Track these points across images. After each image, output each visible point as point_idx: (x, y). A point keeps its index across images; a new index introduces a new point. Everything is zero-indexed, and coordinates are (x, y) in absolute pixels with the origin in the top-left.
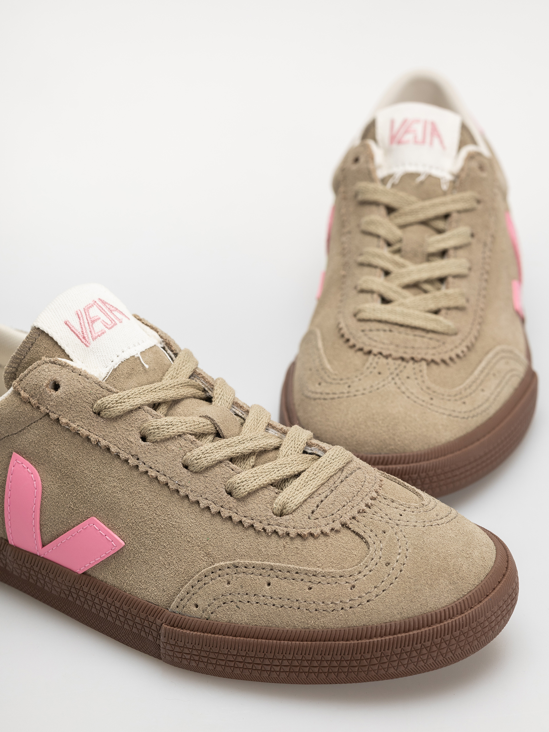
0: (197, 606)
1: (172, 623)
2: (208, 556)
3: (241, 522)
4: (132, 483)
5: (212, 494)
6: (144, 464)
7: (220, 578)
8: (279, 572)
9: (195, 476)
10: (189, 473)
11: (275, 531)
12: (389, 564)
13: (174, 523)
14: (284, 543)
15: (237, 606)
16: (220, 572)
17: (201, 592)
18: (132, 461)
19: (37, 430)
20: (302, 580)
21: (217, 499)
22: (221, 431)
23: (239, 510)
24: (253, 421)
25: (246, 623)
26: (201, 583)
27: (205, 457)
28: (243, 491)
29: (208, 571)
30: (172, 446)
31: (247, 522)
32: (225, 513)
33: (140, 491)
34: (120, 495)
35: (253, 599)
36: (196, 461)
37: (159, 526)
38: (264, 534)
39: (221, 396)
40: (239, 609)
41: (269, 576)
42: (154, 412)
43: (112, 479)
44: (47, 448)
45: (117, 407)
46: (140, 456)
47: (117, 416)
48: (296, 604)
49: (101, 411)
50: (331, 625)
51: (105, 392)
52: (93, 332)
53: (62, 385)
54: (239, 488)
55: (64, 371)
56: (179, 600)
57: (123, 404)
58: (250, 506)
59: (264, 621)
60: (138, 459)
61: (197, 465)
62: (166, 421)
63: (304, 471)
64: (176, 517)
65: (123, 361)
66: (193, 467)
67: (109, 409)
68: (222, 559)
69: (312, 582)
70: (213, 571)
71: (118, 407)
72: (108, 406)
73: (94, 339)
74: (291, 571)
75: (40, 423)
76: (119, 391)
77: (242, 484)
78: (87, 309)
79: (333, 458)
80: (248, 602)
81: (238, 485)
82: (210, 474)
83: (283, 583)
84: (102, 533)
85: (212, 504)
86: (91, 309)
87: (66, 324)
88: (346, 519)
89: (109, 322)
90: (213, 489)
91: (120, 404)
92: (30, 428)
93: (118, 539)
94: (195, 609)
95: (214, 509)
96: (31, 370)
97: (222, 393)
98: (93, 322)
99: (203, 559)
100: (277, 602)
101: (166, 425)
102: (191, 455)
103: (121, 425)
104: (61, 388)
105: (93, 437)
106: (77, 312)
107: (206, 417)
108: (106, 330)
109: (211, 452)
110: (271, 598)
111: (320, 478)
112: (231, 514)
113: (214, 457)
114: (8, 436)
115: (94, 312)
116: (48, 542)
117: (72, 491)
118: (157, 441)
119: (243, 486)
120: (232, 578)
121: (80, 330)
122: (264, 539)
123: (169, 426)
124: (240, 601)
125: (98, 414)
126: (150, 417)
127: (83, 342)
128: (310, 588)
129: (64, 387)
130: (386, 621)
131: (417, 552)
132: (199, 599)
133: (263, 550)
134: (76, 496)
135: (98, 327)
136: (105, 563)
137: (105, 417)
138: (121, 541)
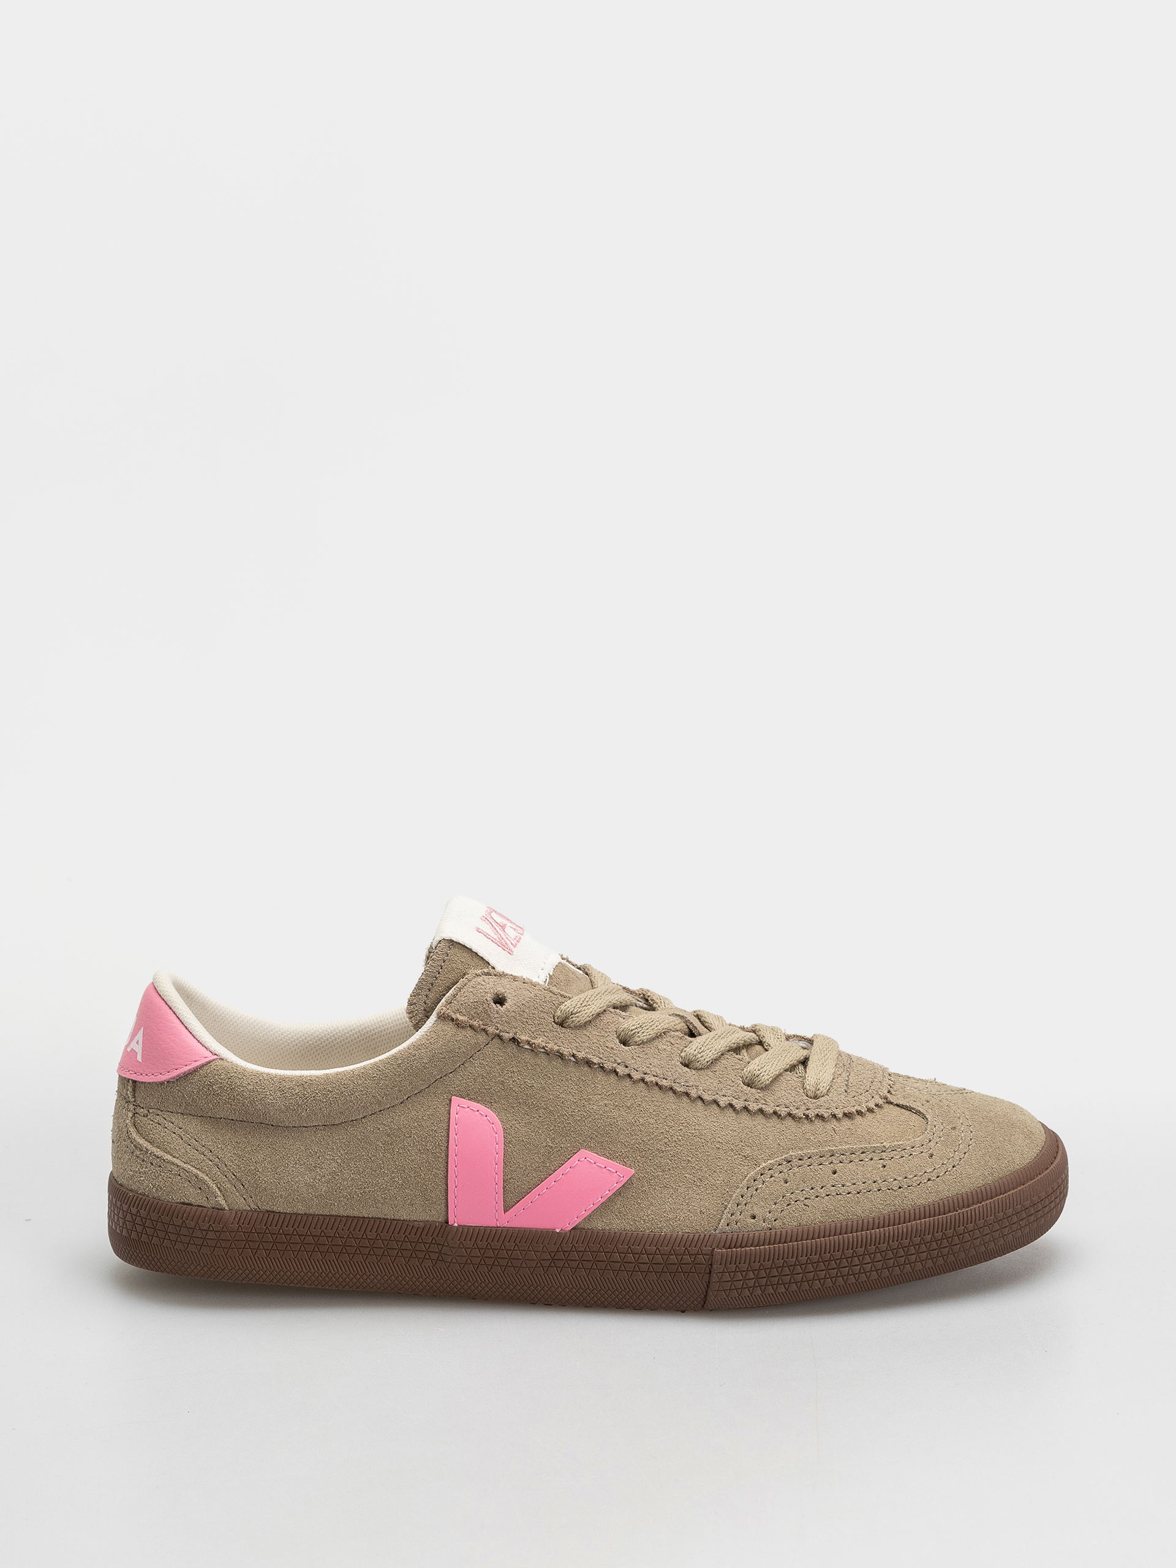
0: (754, 1217)
1: (727, 1245)
2: (748, 1158)
3: (775, 1113)
4: (626, 1097)
5: (729, 1089)
6: (637, 1071)
7: (773, 1178)
8: (842, 1157)
9: (701, 1072)
10: (694, 1071)
11: (818, 1114)
12: (955, 1128)
14: (833, 1126)
15: (804, 1205)
16: (771, 1172)
17: (755, 1199)
18: (621, 1070)
19: (483, 1060)
20: (871, 1159)
21: (738, 1094)
22: (696, 1029)
23: (768, 1100)
25: (821, 1222)
26: (751, 1190)
27: (708, 1049)
28: (766, 1078)
29: (756, 1174)
30: (661, 1044)
31: (783, 1111)
32: (753, 1107)
33: (640, 1103)
34: (616, 1113)
35: (821, 1193)
36: (699, 1056)
38: (806, 1121)
40: (809, 1207)
41: (832, 1163)
42: (624, 1013)
43: (599, 1097)
44: (502, 1080)
45: (584, 1010)
46: (628, 1063)
47: (586, 1023)
48: (875, 1187)
49: (567, 1018)
50: (922, 1202)
51: (561, 999)
52: (509, 938)
53: (508, 995)
54: (762, 1074)
55: (504, 981)
56: (729, 1215)
57: (588, 1007)
58: (778, 1094)
59: (842, 1214)
60: (627, 1067)
61: (702, 1059)
64: (694, 1124)
66: (698, 1062)
67: (577, 1015)
68: (767, 1157)
69: (883, 1159)
70: (763, 1172)
71: (586, 1011)
72: (575, 1010)
73: (516, 945)
74: (856, 1151)
75: (487, 1050)
76: (572, 995)
77: (763, 1071)
78: (490, 915)
80: (817, 1197)
81: (760, 1072)
82: (718, 1067)
83: (851, 1166)
84: (600, 1165)
85: (734, 1099)
87: (477, 931)
88: (885, 1093)
89: (517, 929)
90: (729, 1083)
91: (586, 1007)
92: (473, 1059)
93: (623, 1167)
94: (753, 1221)
95: (738, 1105)
96: (460, 989)
98: (503, 927)
99: (743, 1163)
102: (692, 1049)
103: (592, 1031)
104: (509, 1000)
105: (566, 1051)
106: (482, 917)
108: (520, 936)
109: (710, 1043)
110: (843, 1186)
111: (831, 1059)
112: (760, 1106)
113: (717, 1048)
114: (441, 1077)
115: (498, 918)
116: (513, 1204)
117: (547, 1124)
118: (643, 1043)
119: (764, 1073)
120: (789, 1175)
121: (495, 936)
122: (807, 1126)
123: (652, 1023)
124: (807, 1198)
125: (561, 1024)
126: (621, 1020)
127: (504, 949)
128: (884, 1166)
129: (513, 998)
130: (979, 1185)
132: (754, 1209)
134: (553, 1129)
135: (511, 933)
136: (605, 1206)
137: (572, 1025)
138: (628, 1170)
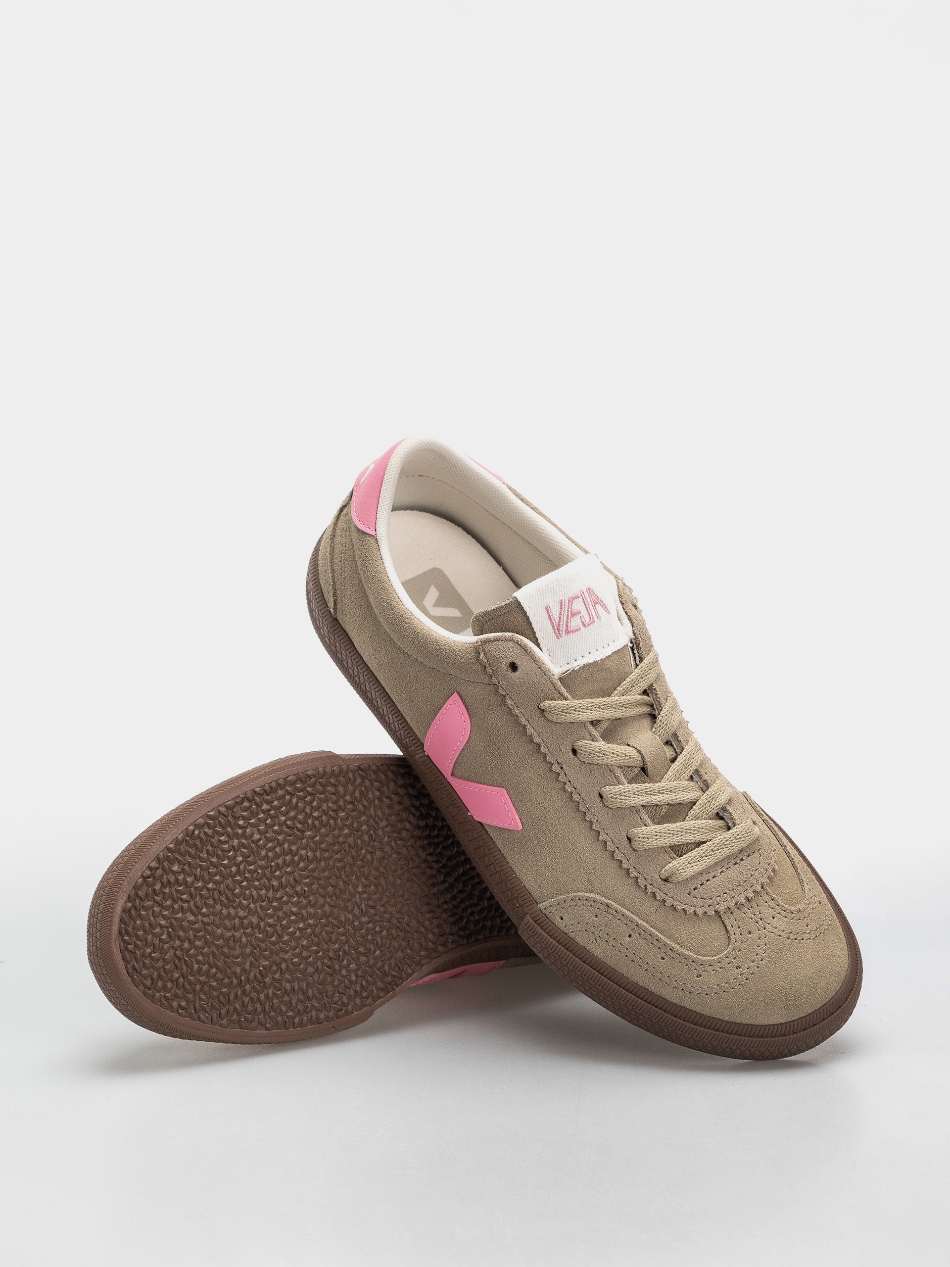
0: (562, 918)
1: (535, 919)
2: (589, 884)
3: (628, 870)
4: (548, 785)
5: (613, 833)
6: (565, 776)
7: (591, 908)
8: (643, 931)
9: (605, 809)
10: (601, 805)
11: (654, 893)
12: (740, 968)
13: (571, 838)
14: (658, 908)
15: (595, 939)
16: (593, 904)
17: (570, 910)
18: (556, 768)
19: (482, 690)
20: (659, 948)
21: (616, 840)
22: (648, 770)
23: (631, 859)
24: (682, 764)
25: (597, 957)
26: (572, 903)
27: (621, 799)
28: (642, 845)
29: (583, 896)
30: (596, 773)
31: (634, 873)
32: (618, 856)
33: (553, 795)
34: (534, 788)
35: (612, 942)
36: (611, 797)
37: (557, 833)
38: (644, 891)
39: (664, 725)
40: (596, 942)
41: (633, 930)
42: (593, 731)
43: (533, 772)
44: (485, 710)
45: (561, 715)
46: (564, 767)
47: (558, 722)
48: (646, 966)
49: (546, 710)
50: (668, 998)
51: (556, 695)
52: (569, 625)
53: (521, 669)
54: (639, 842)
55: (527, 658)
56: (549, 905)
57: (568, 714)
58: (642, 861)
60: (561, 768)
61: (611, 801)
62: (600, 748)
63: (705, 842)
64: (575, 834)
65: (586, 664)
66: (607, 801)
67: (553, 714)
68: (599, 892)
69: (666, 955)
70: (588, 899)
71: (563, 716)
72: (554, 711)
73: (568, 632)
74: (653, 936)
75: (487, 687)
76: (569, 697)
77: (643, 840)
78: (571, 600)
79: (737, 837)
80: (606, 942)
81: (639, 839)
82: (620, 814)
83: (642, 942)
84: (506, 807)
85: (611, 841)
86: (576, 600)
87: (547, 609)
88: (721, 908)
89: (587, 619)
90: (617, 829)
91: (565, 714)
92: (478, 685)
93: (519, 821)
94: (560, 920)
95: (610, 846)
97: (665, 722)
98: (573, 615)
100: (630, 955)
101: (599, 752)
102: (610, 791)
103: (559, 731)
104: (518, 673)
105: (530, 731)
106: (562, 600)
107: (639, 752)
108: (582, 627)
109: (628, 795)
110: (627, 949)
111: (716, 856)
112: (622, 859)
113: (629, 803)
114: (455, 676)
115: (578, 605)
117: (494, 757)
118: (584, 762)
119: (643, 842)
120: (601, 914)
121: (557, 620)
123: (601, 755)
124: (599, 936)
125: (543, 711)
126: (587, 734)
127: (555, 633)
128: (663, 959)
129: (521, 672)
131: (769, 966)
132: (566, 914)
133: (638, 903)
134: (496, 763)
135: (575, 622)
137: (547, 718)
138: (520, 825)
